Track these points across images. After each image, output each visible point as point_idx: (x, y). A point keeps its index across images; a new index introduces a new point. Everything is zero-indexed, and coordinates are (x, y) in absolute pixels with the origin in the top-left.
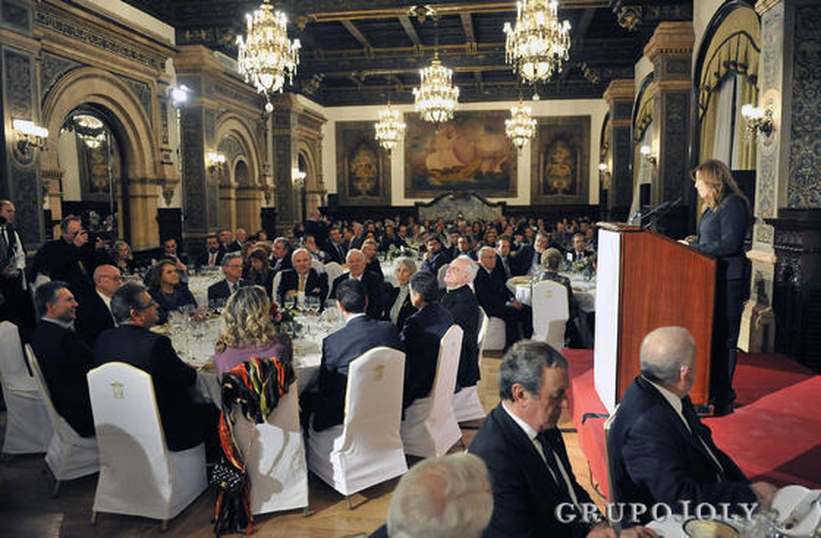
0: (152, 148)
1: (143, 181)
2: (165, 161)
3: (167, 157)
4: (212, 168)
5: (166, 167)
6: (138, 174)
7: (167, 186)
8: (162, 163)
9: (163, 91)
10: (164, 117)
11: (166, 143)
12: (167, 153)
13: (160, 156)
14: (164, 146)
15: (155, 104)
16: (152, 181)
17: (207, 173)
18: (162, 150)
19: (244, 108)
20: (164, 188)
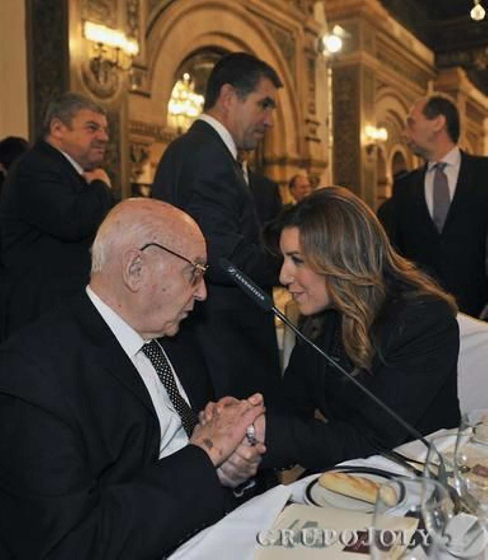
0: (295, 117)
1: (283, 161)
2: (311, 136)
3: (314, 132)
4: (370, 149)
5: (312, 144)
6: (277, 152)
7: (313, 170)
8: (308, 139)
9: (311, 43)
10: (312, 77)
11: (313, 112)
12: (313, 126)
13: (305, 130)
14: (311, 117)
15: (300, 59)
16: (295, 163)
17: (364, 155)
18: (308, 121)
19: (405, 84)
20: (309, 172)
